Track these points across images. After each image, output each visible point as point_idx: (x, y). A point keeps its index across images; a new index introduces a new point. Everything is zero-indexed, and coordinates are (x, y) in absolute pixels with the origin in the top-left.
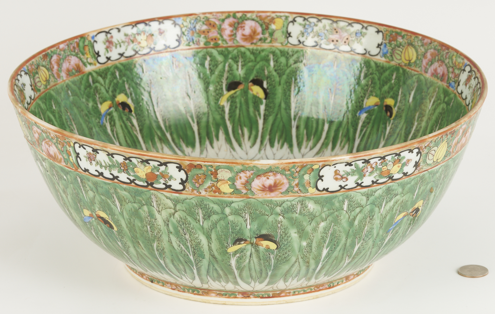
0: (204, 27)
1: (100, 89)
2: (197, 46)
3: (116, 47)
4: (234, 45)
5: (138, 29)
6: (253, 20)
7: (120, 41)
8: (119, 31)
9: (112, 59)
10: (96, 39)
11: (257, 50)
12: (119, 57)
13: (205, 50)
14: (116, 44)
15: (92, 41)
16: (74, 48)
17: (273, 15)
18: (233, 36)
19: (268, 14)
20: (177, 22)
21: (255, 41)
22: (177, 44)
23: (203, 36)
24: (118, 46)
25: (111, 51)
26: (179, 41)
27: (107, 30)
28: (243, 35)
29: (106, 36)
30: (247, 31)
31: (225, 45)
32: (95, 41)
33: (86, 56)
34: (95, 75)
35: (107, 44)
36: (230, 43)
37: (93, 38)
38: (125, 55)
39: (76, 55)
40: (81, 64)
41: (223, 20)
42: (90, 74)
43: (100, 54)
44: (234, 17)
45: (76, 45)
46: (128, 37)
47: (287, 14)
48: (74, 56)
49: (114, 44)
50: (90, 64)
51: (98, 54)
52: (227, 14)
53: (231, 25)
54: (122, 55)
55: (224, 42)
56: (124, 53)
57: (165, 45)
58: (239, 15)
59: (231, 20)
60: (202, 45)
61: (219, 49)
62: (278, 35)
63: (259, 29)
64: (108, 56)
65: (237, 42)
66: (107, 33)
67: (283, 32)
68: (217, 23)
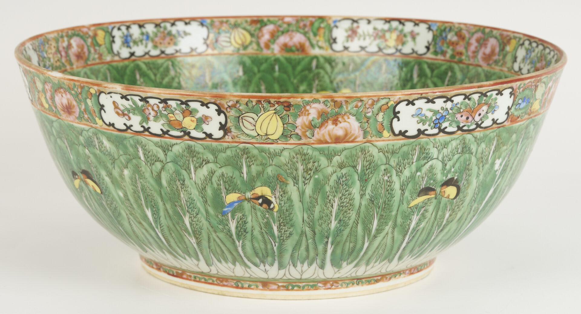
0: (455, 39)
1: (323, 77)
2: (442, 58)
3: (359, 39)
4: (474, 63)
5: (391, 26)
6: (496, 38)
7: (366, 33)
8: (369, 22)
9: (350, 49)
10: (338, 24)
11: (490, 73)
12: (359, 49)
13: (448, 64)
14: (360, 36)
15: (332, 25)
16: (305, 26)
17: (512, 35)
18: (475, 52)
19: (509, 33)
20: (432, 28)
21: (491, 62)
22: (425, 50)
23: (451, 47)
24: (362, 38)
25: (352, 41)
26: (428, 48)
27: (355, 19)
28: (484, 54)
29: (352, 24)
30: (488, 50)
31: (467, 62)
32: (337, 27)
33: (318, 38)
34: (322, 60)
35: (350, 33)
36: (471, 61)
37: (335, 22)
38: (367, 49)
39: (305, 34)
40: (307, 44)
41: (473, 34)
42: (316, 57)
43: (338, 40)
44: (483, 32)
45: (308, 23)
46: (376, 31)
47: (521, 36)
48: (301, 33)
49: (358, 35)
50: (321, 48)
51: (335, 40)
52: (477, 28)
53: (478, 41)
54: (363, 48)
55: (467, 59)
56: (366, 47)
57: (413, 50)
58: (487, 30)
59: (479, 35)
60: (448, 56)
61: (461, 65)
62: (509, 58)
63: (497, 50)
64: (347, 45)
65: (478, 61)
66: (354, 21)
67: (512, 55)
68: (467, 36)
